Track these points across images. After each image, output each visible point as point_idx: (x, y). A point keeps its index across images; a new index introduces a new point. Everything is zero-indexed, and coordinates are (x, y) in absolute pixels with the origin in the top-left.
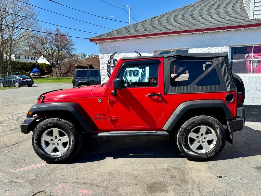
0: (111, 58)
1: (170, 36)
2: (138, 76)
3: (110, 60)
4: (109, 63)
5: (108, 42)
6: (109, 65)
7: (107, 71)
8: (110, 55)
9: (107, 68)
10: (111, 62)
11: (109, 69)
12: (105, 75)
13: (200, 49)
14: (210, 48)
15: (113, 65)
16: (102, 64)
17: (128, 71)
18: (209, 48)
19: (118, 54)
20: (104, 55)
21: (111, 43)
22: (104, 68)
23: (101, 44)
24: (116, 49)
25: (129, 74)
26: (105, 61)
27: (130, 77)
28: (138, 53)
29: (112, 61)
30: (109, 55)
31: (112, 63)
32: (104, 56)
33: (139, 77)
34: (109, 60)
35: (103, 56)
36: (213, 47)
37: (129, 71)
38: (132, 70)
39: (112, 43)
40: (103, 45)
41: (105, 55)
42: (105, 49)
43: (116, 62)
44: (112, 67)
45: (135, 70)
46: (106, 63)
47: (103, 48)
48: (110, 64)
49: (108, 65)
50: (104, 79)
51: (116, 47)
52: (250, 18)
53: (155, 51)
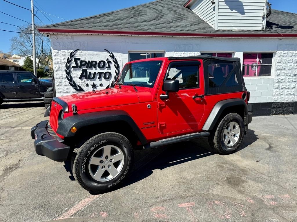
0: (72, 55)
1: (147, 37)
4: (69, 61)
5: (67, 35)
6: (68, 65)
7: (65, 73)
8: (70, 52)
9: (65, 68)
10: (71, 61)
11: (69, 70)
12: (63, 78)
13: (175, 52)
15: (75, 65)
16: (57, 63)
17: (97, 73)
18: (183, 52)
19: (81, 51)
20: (60, 51)
21: (71, 37)
22: (60, 68)
23: (55, 36)
24: (79, 45)
25: (98, 77)
26: (62, 60)
29: (73, 60)
30: (68, 52)
31: (73, 63)
32: (59, 53)
34: (68, 59)
35: (58, 53)
36: (187, 52)
37: (98, 73)
38: (103, 73)
39: (72, 37)
40: (57, 38)
41: (61, 52)
42: (61, 44)
43: (78, 62)
44: (73, 67)
45: (106, 73)
46: (64, 63)
47: (57, 42)
48: (70, 63)
49: (66, 64)
50: (61, 83)
51: (79, 43)
52: (214, 28)
53: (129, 52)
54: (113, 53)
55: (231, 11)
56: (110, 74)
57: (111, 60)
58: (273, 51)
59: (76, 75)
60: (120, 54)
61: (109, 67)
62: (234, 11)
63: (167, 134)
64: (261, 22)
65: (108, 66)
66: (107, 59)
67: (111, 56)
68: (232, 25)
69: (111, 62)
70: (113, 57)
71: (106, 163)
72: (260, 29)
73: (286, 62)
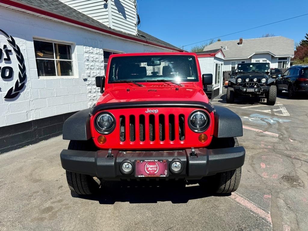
33: (14, 81)
45: (5, 68)
52: (108, 26)
53: (34, 38)
54: (13, 37)
55: (118, 13)
56: (11, 70)
57: (10, 47)
60: (23, 40)
61: (8, 60)
62: (120, 14)
64: (134, 28)
65: (6, 57)
66: (5, 47)
68: (121, 26)
69: (10, 51)
70: (13, 43)
72: (135, 34)
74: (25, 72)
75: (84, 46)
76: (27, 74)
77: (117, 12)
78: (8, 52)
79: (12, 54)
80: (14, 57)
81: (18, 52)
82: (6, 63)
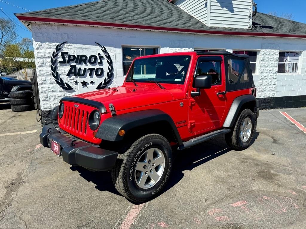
0: (58, 49)
1: (142, 31)
2: (103, 76)
3: (55, 51)
4: (55, 56)
5: (52, 25)
6: (54, 60)
7: (50, 69)
8: (55, 45)
9: (51, 64)
10: (57, 55)
11: (55, 66)
12: (47, 75)
13: (170, 48)
14: (180, 49)
15: (62, 60)
16: (40, 57)
17: (87, 69)
18: (178, 48)
19: (69, 44)
20: (43, 44)
21: (56, 28)
22: (43, 63)
23: (37, 26)
24: (66, 37)
25: (88, 73)
26: (46, 54)
27: (90, 77)
28: (101, 46)
29: (60, 54)
30: (54, 45)
31: (59, 58)
32: (43, 45)
33: (104, 78)
34: (54, 53)
35: (41, 45)
36: (182, 48)
37: (89, 69)
38: (94, 69)
39: (58, 28)
40: (40, 28)
41: (45, 45)
42: (44, 35)
43: (66, 56)
44: (60, 62)
45: (98, 69)
46: (49, 57)
47: (40, 33)
48: (56, 58)
50: (45, 80)
51: (67, 35)
52: (206, 25)
53: (122, 46)
54: (105, 47)
55: (222, 9)
57: (103, 54)
58: (257, 49)
59: (63, 72)
60: (113, 48)
61: (101, 63)
62: (224, 9)
63: (196, 133)
64: (247, 21)
66: (99, 54)
67: (103, 50)
68: (223, 22)
69: (103, 57)
70: (105, 51)
71: (149, 167)
72: (247, 27)
73: (268, 60)
74: (112, 71)
75: (170, 47)
76: (114, 73)
77: (220, 8)
78: (101, 58)
79: (104, 59)
80: (105, 61)
81: (109, 57)
82: (99, 65)
